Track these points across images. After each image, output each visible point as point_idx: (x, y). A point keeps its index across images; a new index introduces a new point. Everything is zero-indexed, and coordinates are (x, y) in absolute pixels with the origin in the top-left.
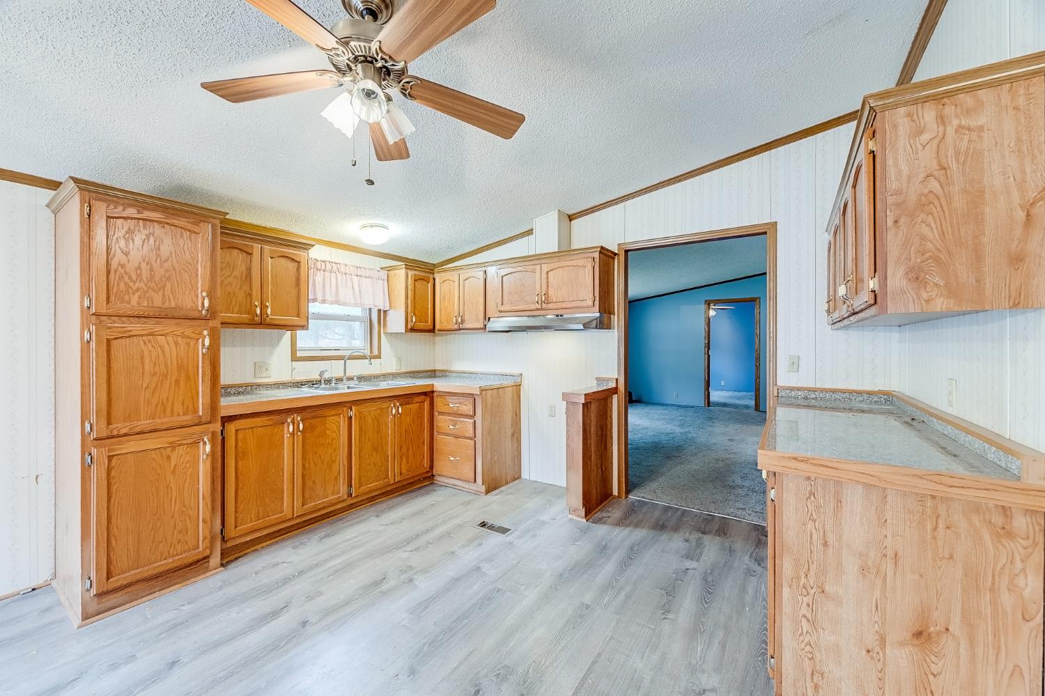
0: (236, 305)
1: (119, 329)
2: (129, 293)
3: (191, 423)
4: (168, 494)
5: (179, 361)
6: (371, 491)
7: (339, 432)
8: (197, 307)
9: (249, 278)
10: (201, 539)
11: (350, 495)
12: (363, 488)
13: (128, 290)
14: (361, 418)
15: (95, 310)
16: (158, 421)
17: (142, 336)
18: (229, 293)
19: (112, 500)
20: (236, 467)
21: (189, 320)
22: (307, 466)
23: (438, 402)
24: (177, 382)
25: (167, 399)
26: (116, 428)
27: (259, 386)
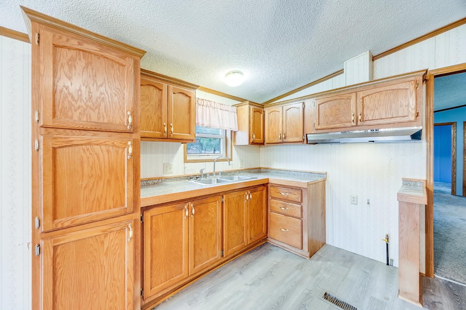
0: (152, 125)
1: (63, 140)
2: (72, 110)
3: (119, 214)
4: (102, 271)
5: (111, 165)
6: (234, 252)
7: (216, 213)
8: (124, 123)
9: (160, 107)
10: (126, 304)
11: (222, 256)
12: (230, 251)
13: (71, 108)
14: (229, 202)
15: (43, 123)
16: (94, 214)
17: (82, 145)
18: (148, 116)
19: (58, 283)
20: (151, 244)
21: (117, 133)
22: (197, 238)
23: (272, 191)
24: (109, 181)
25: (102, 196)
26: (60, 222)
27: (167, 179)
